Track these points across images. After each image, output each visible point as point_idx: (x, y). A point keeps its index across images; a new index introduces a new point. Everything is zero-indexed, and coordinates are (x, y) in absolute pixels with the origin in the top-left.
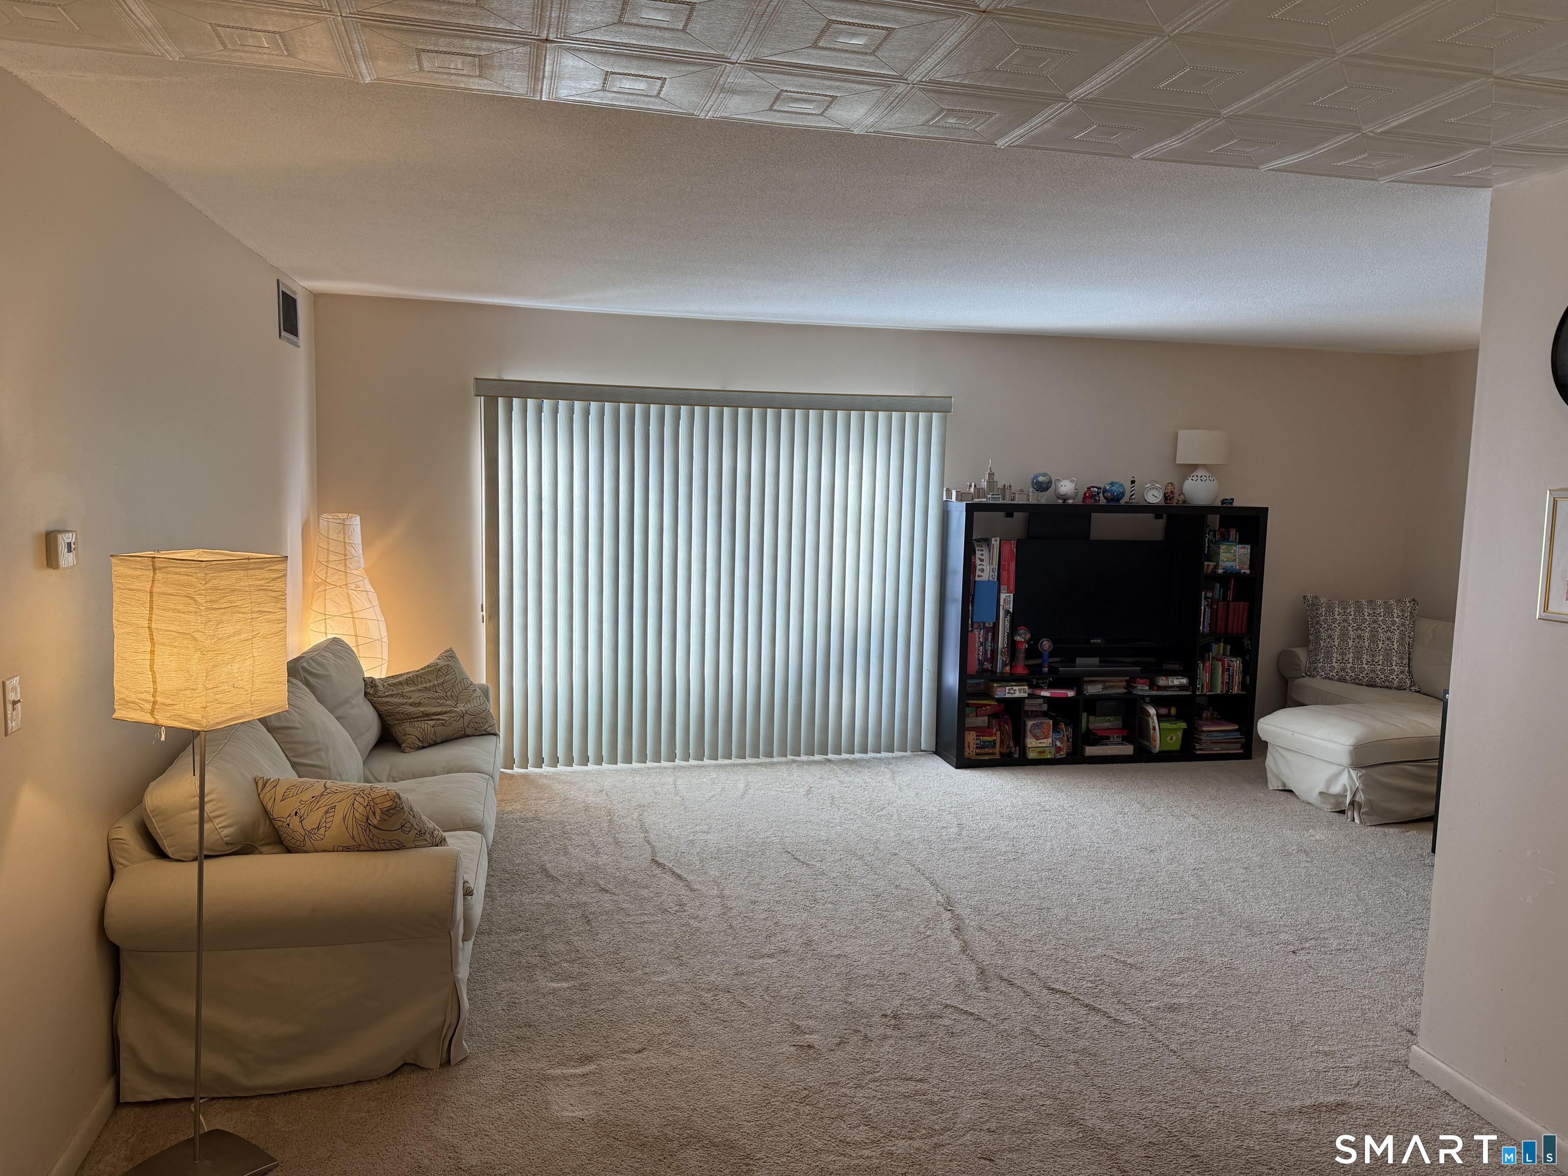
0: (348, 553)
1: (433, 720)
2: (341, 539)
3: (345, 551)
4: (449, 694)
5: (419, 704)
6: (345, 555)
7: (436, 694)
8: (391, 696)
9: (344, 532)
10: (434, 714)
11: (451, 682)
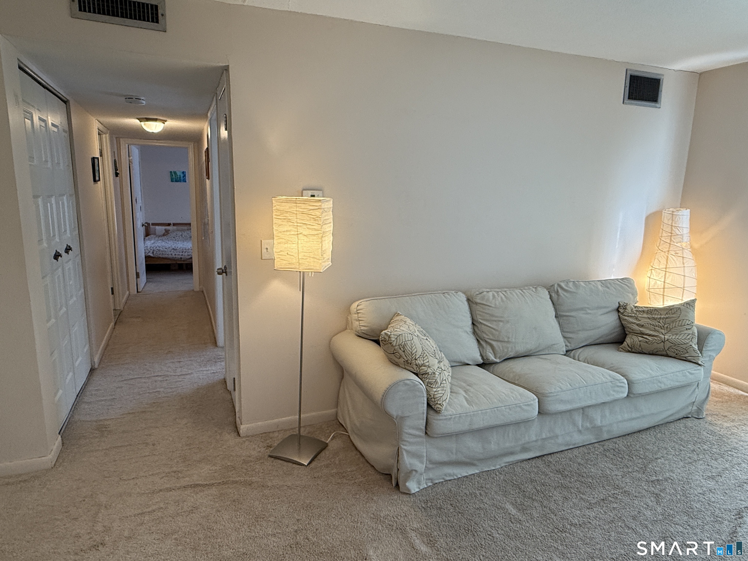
0: (673, 232)
1: (643, 337)
2: (670, 223)
3: (671, 231)
4: (666, 326)
5: (642, 326)
6: (671, 233)
7: (657, 324)
8: (631, 316)
9: (672, 219)
10: (646, 334)
11: (672, 319)
